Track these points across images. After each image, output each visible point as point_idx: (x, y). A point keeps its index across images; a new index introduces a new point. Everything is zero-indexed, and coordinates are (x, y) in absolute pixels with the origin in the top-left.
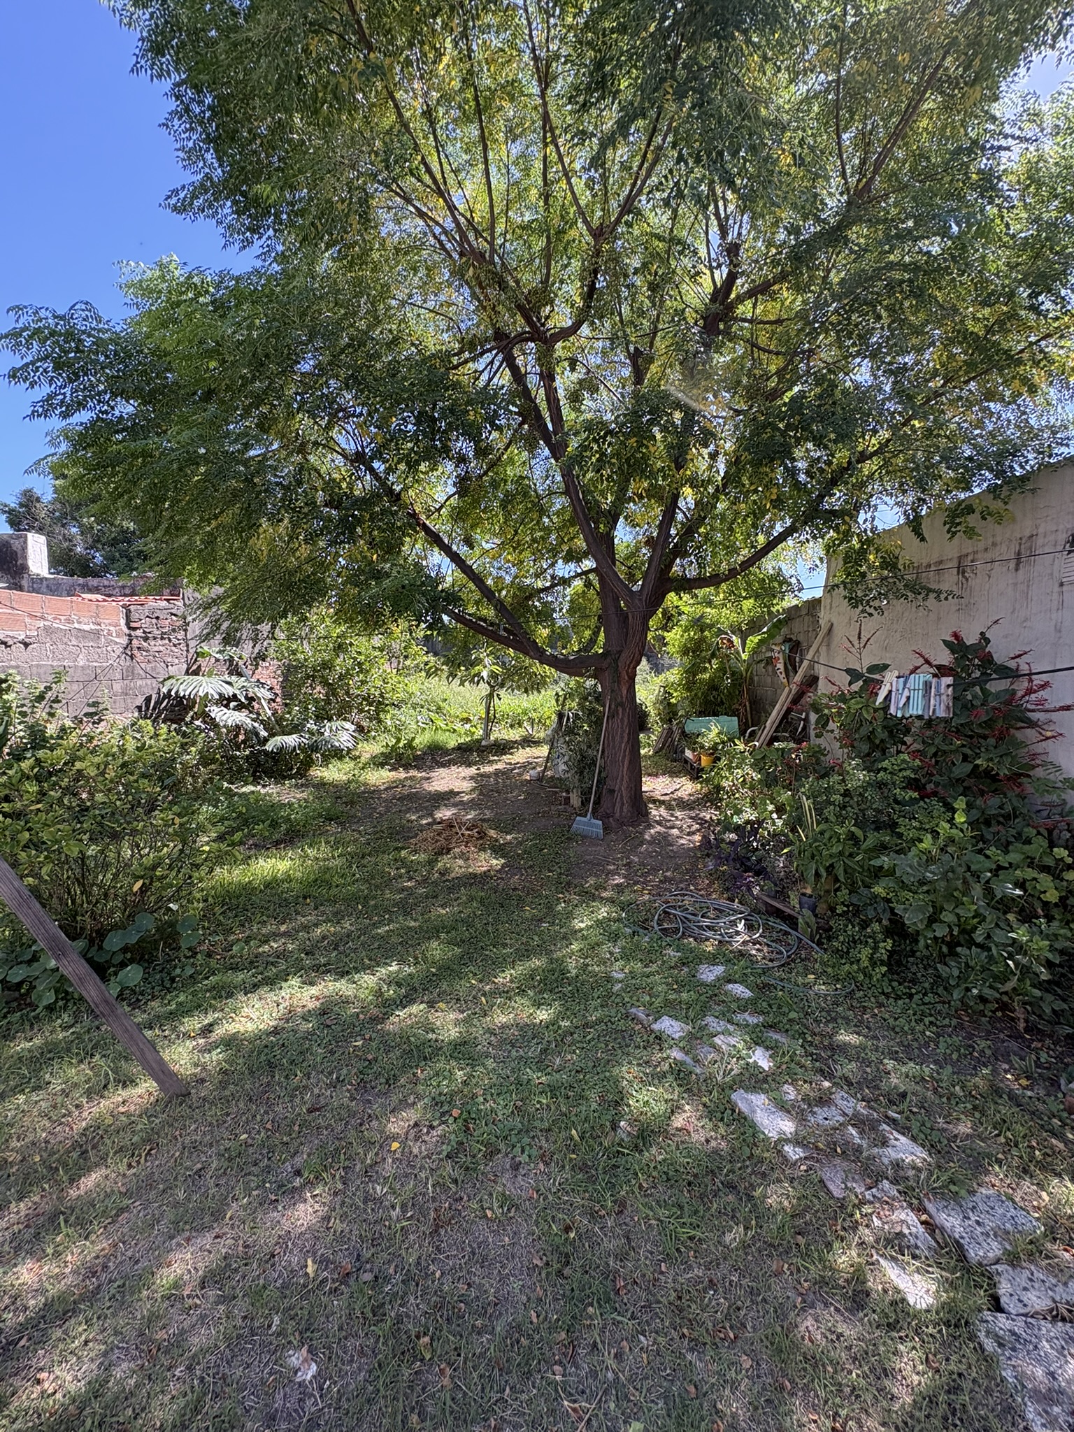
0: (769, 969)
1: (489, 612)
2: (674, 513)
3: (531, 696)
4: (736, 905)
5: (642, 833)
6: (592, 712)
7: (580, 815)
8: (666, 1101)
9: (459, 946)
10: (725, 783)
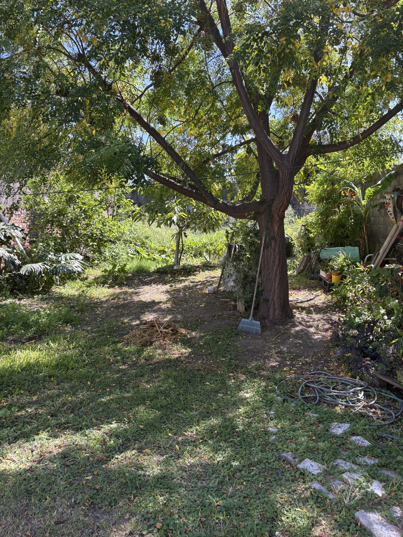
0: (382, 426)
1: (177, 173)
2: (313, 96)
3: (208, 234)
4: (357, 380)
5: (288, 329)
6: (252, 244)
7: (244, 318)
8: (308, 518)
9: (159, 410)
10: (350, 295)
